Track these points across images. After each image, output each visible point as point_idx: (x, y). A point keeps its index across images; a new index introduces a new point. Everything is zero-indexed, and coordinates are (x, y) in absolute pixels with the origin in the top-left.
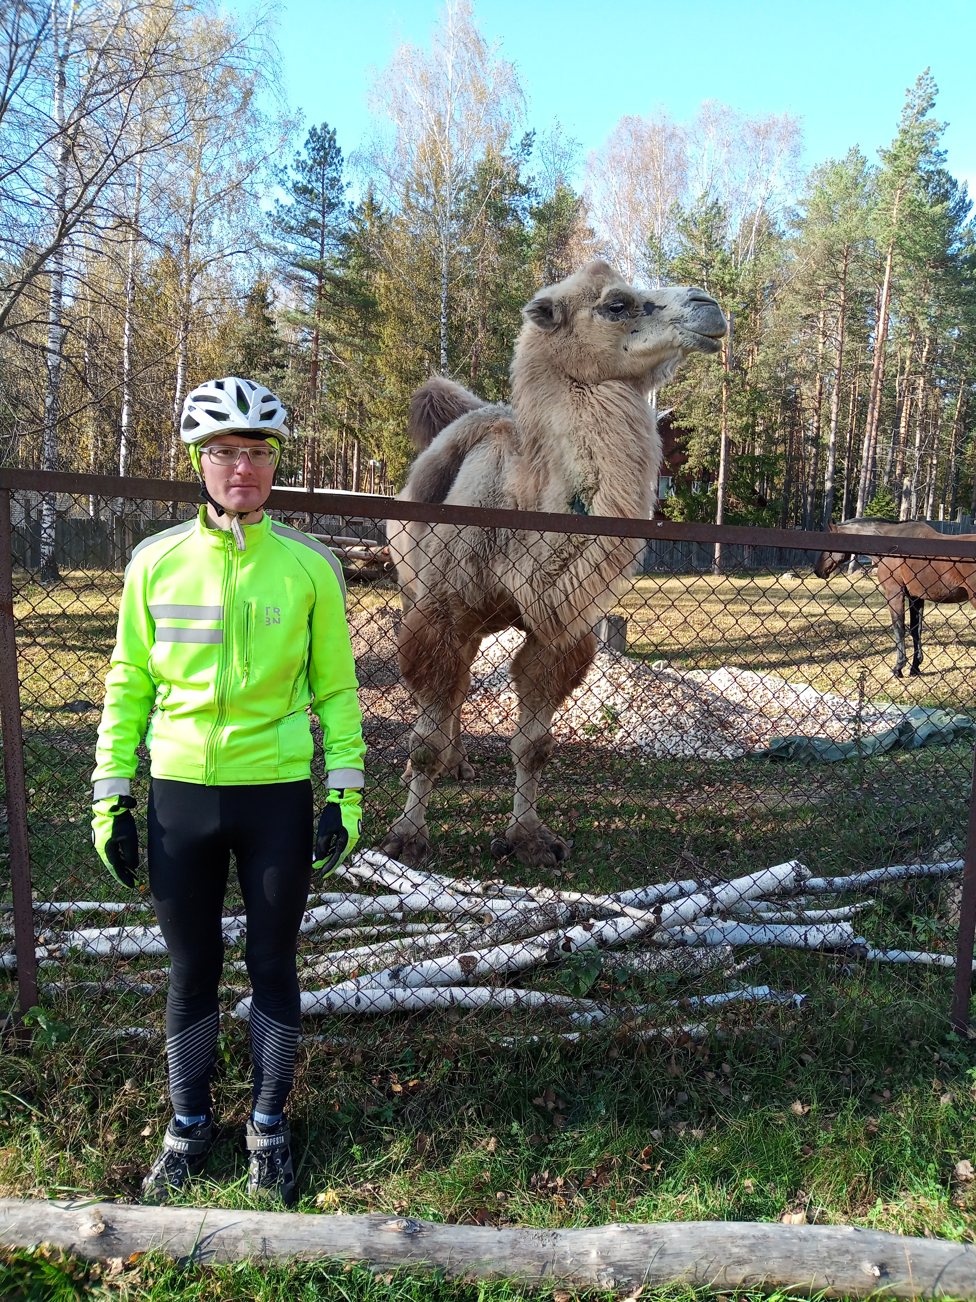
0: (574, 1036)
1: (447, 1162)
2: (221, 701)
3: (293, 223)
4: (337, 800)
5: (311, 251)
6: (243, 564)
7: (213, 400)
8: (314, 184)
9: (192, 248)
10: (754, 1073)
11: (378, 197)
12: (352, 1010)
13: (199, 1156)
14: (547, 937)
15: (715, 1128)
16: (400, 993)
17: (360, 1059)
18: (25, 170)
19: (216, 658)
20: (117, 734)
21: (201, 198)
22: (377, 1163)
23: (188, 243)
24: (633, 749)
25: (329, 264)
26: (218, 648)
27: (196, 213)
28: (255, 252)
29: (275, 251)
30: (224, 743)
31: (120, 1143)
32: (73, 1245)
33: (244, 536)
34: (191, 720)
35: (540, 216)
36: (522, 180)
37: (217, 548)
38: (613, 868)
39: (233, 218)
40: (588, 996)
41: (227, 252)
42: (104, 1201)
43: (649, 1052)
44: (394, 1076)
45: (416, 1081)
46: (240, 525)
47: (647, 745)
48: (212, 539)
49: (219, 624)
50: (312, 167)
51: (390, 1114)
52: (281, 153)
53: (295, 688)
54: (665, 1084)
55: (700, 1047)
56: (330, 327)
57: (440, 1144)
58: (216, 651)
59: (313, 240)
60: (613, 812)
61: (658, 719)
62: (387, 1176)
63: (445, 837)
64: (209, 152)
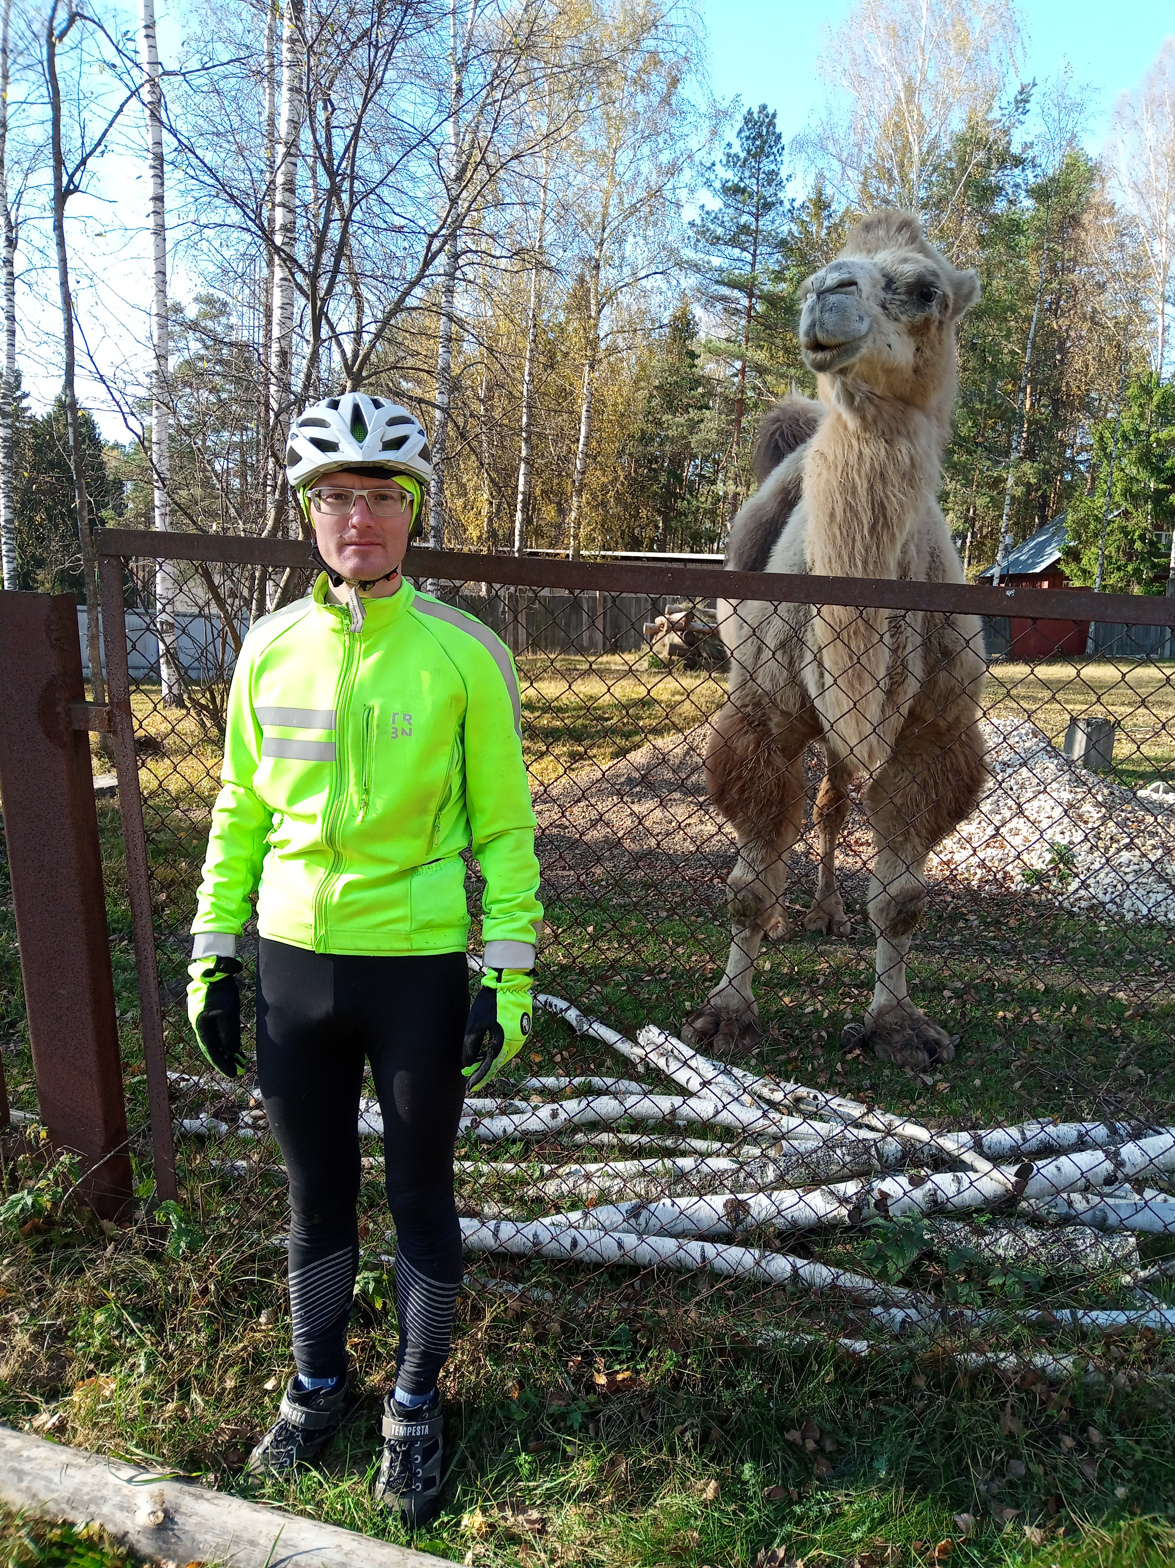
0: (861, 1346)
1: (646, 1502)
2: (330, 840)
3: (720, 231)
4: (492, 984)
5: (740, 264)
6: (368, 653)
7: (320, 423)
8: (747, 181)
9: (602, 274)
10: (1139, 1455)
11: (829, 191)
12: (565, 1255)
13: (321, 1432)
14: (850, 1188)
15: (1061, 1530)
16: (630, 1240)
17: (559, 1330)
18: (384, 192)
19: (327, 780)
20: (221, 875)
21: (613, 212)
22: (548, 1485)
23: (597, 267)
24: (1092, 907)
25: (761, 278)
26: (330, 769)
27: (607, 231)
28: (675, 272)
29: (696, 267)
30: (336, 899)
31: (238, 1392)
32: (126, 1533)
33: (363, 611)
34: (301, 862)
35: (1040, 194)
36: (1015, 149)
37: (334, 631)
38: (1012, 1082)
39: (650, 233)
40: (904, 1282)
41: (642, 274)
42: (177, 1479)
43: (972, 1390)
44: (600, 1362)
45: (627, 1374)
46: (359, 599)
47: (1112, 901)
48: (329, 619)
49: (330, 736)
50: (746, 160)
51: (577, 1419)
52: (711, 149)
53: (435, 827)
54: (990, 1443)
55: (1055, 1395)
56: (760, 356)
57: (639, 1474)
58: (327, 772)
59: (744, 249)
60: (1029, 999)
61: (1132, 867)
62: (560, 1505)
63: (783, 1014)
64: (624, 157)
